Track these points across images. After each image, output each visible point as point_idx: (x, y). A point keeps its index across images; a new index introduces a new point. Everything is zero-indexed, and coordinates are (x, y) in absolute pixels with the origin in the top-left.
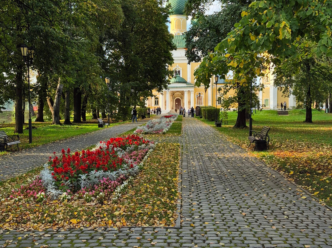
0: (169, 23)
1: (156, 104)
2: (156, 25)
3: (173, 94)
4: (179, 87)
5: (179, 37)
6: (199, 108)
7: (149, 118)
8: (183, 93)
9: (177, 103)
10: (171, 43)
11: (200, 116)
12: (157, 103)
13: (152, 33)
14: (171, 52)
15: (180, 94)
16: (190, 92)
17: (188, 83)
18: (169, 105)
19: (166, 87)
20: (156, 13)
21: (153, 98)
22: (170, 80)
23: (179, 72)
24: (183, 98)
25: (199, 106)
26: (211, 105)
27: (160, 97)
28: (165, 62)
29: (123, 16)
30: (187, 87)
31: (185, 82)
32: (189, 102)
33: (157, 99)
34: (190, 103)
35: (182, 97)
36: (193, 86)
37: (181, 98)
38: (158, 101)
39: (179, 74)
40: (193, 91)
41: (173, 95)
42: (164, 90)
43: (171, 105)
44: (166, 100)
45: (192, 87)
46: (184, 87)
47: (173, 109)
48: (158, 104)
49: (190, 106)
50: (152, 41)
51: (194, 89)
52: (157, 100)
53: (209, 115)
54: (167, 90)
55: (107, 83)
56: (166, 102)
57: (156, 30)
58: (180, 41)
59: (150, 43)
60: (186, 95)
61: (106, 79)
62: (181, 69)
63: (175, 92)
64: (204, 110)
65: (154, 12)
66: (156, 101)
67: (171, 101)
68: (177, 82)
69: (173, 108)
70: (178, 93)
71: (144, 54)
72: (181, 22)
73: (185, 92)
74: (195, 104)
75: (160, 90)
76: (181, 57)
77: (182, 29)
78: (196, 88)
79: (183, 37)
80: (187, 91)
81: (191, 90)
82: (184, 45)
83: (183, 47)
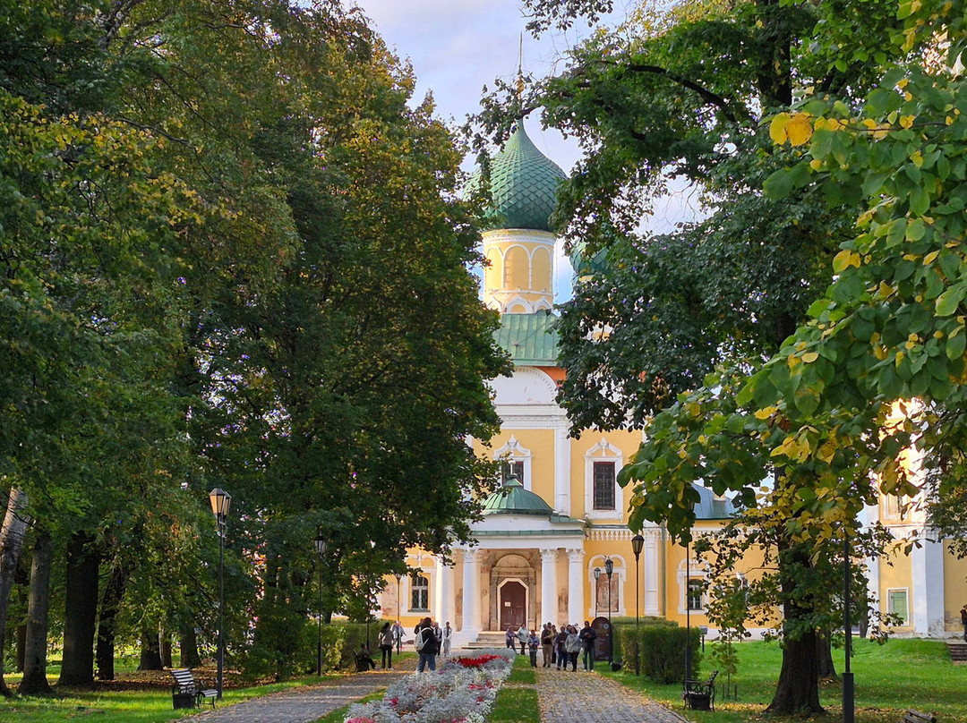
0: (479, 263)
1: (415, 604)
2: (429, 273)
3: (492, 560)
4: (520, 533)
5: (521, 319)
6: (606, 627)
7: (390, 667)
8: (534, 559)
9: (508, 604)
10: (487, 346)
11: (610, 660)
12: (420, 604)
13: (413, 304)
14: (488, 383)
15: (522, 562)
16: (567, 555)
17: (556, 515)
18: (476, 610)
19: (463, 533)
21: (406, 580)
22: (483, 502)
23: (519, 466)
24: (533, 581)
25: (606, 615)
26: (657, 614)
27: (435, 576)
28: (461, 426)
29: (292, 233)
30: (554, 532)
31: (545, 512)
32: (563, 600)
33: (420, 584)
34: (567, 603)
35: (532, 576)
36: (580, 528)
37: (527, 580)
38: (425, 593)
39: (521, 479)
40: (578, 551)
41: (494, 566)
42: (456, 545)
43: (482, 610)
44: (461, 590)
45: (576, 532)
46: (542, 532)
47: (489, 630)
48: (425, 605)
49: (563, 614)
50: (409, 338)
51: (585, 541)
52: (420, 589)
53: (653, 658)
54: (468, 543)
55: (219, 515)
56: (459, 598)
57: (427, 294)
58: (523, 336)
59: (399, 348)
60: (548, 568)
61: (213, 499)
62: (529, 454)
63: (501, 553)
64: (630, 635)
66: (415, 593)
67: (483, 593)
68: (508, 512)
69: (492, 626)
70: (513, 559)
71: (374, 390)
72: (530, 259)
73: (544, 557)
74: (587, 605)
75: (435, 544)
76: (529, 405)
77: (530, 288)
78: (593, 537)
79: (535, 322)
80: (552, 550)
81: (571, 548)
82: (540, 356)
83: (536, 363)
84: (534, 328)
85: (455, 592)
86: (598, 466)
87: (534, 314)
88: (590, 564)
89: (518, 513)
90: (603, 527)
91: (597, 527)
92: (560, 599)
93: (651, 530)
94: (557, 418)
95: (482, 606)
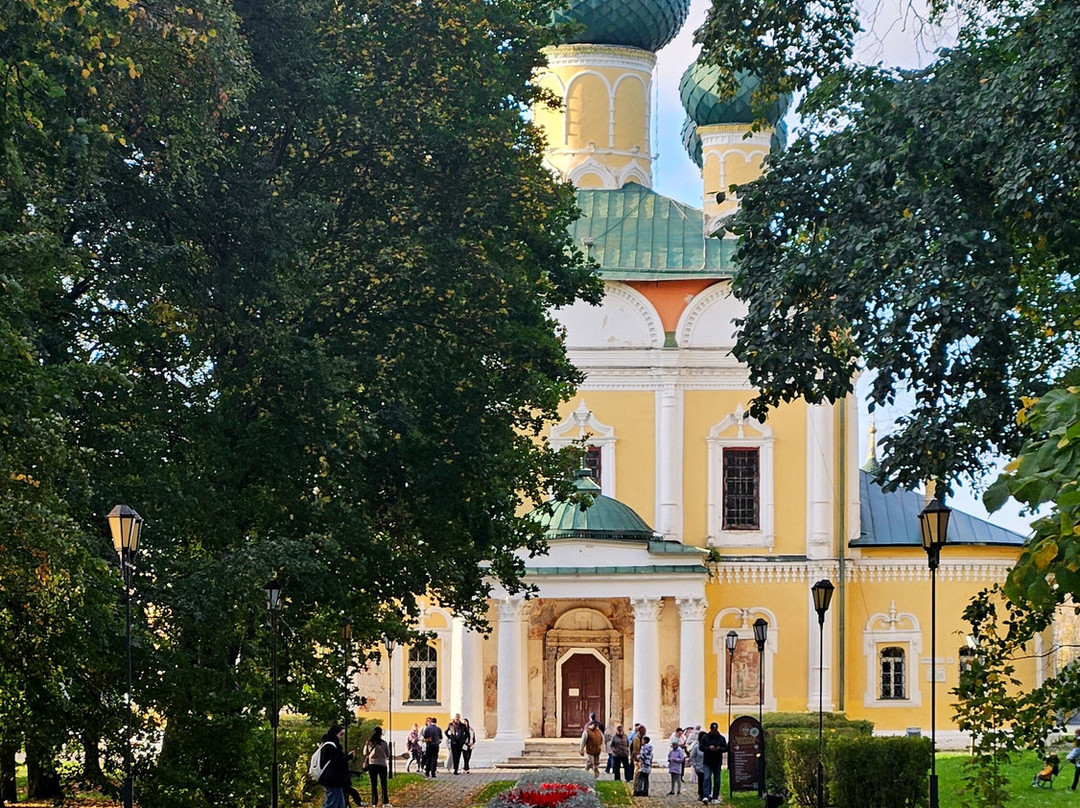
0: (542, 104)
1: (415, 692)
2: (457, 123)
3: (547, 618)
4: (597, 571)
5: (596, 199)
6: (754, 732)
7: (386, 801)
8: (619, 615)
9: (574, 692)
10: (559, 250)
11: (762, 789)
12: (423, 692)
13: (428, 177)
14: (552, 313)
15: (599, 620)
16: (677, 608)
17: (658, 540)
18: (521, 704)
20: (460, 36)
21: (401, 651)
22: (544, 519)
23: (595, 454)
24: (617, 654)
27: (448, 644)
28: (514, 386)
29: (242, 62)
30: (655, 569)
31: (640, 535)
32: (670, 685)
33: (423, 658)
34: (676, 688)
35: (615, 644)
36: (700, 562)
37: (607, 651)
38: (432, 674)
39: (598, 480)
40: (697, 601)
41: (550, 627)
43: (531, 704)
44: (494, 669)
45: (693, 569)
46: (635, 570)
47: (543, 735)
48: (432, 694)
49: (670, 709)
50: (425, 239)
51: (708, 584)
52: (424, 665)
53: (851, 790)
55: (125, 550)
56: (491, 682)
57: (454, 158)
58: (599, 229)
59: (407, 256)
60: (645, 628)
61: (115, 523)
62: (610, 434)
63: (562, 606)
64: (802, 748)
65: (447, 33)
66: (415, 674)
67: (532, 673)
69: (548, 730)
70: (583, 616)
72: (611, 95)
73: (637, 612)
74: (710, 693)
75: (465, 596)
76: (610, 349)
77: (611, 145)
78: (721, 577)
79: (620, 204)
80: (652, 601)
81: (684, 596)
82: (631, 264)
83: (623, 276)
84: (619, 214)
85: (484, 672)
86: (729, 453)
87: (618, 191)
88: (717, 624)
89: (593, 537)
90: (740, 559)
91: (728, 559)
92: (664, 683)
93: (821, 564)
94: (661, 371)
95: (530, 695)
